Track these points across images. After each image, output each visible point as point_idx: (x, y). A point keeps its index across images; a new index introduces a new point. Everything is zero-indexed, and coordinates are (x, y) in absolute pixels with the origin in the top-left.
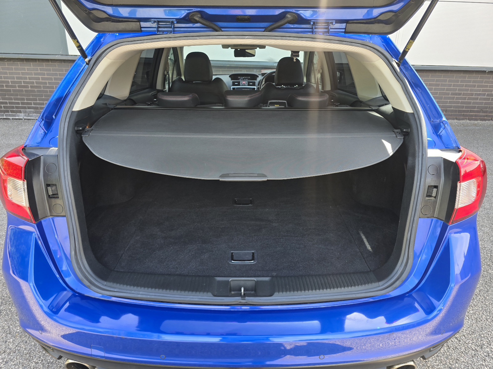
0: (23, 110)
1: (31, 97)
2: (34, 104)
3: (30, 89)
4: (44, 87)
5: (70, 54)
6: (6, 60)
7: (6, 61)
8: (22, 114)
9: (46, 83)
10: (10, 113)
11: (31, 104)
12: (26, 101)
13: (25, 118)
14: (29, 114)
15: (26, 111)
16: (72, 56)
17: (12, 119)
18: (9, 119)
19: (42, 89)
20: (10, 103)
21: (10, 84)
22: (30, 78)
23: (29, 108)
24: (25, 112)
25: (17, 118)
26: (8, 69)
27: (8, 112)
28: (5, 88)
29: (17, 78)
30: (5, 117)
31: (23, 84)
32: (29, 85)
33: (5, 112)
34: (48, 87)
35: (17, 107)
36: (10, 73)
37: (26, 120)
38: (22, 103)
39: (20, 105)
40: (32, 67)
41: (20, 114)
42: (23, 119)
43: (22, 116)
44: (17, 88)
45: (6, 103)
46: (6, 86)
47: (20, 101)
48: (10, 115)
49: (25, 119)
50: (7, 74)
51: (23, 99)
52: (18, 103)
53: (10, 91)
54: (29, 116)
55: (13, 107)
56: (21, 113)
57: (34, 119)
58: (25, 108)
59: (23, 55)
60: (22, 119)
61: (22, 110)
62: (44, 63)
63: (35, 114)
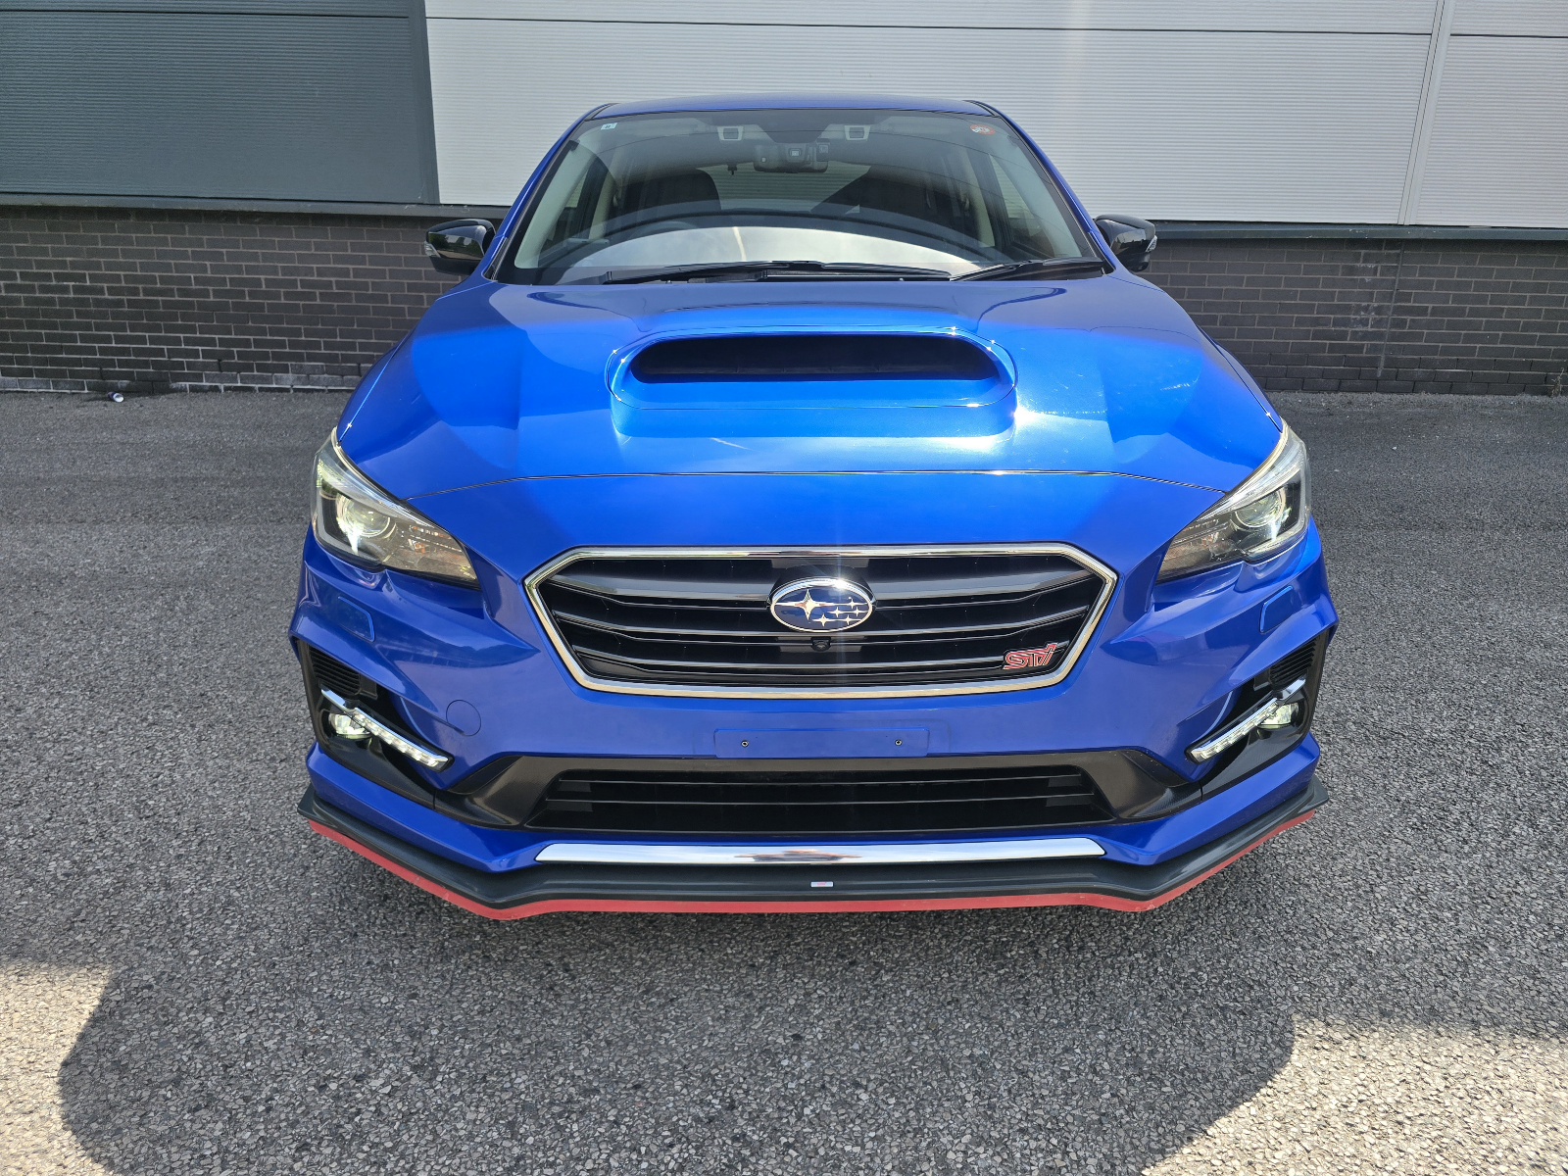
0: (293, 363)
1: (320, 327)
2: (328, 346)
3: (318, 302)
4: (359, 298)
5: (442, 202)
6: (257, 220)
7: (256, 223)
8: (290, 376)
9: (365, 286)
10: (255, 373)
11: (317, 345)
12: (303, 338)
13: (295, 387)
14: (308, 375)
15: (301, 367)
16: (449, 207)
17: (261, 389)
18: (251, 389)
19: (354, 303)
20: (257, 343)
21: (264, 288)
22: (320, 272)
23: (311, 357)
24: (298, 370)
25: (274, 386)
26: (263, 244)
27: (249, 368)
28: (247, 300)
29: (286, 271)
30: (239, 384)
31: (299, 289)
32: (317, 292)
33: (239, 368)
34: (372, 298)
35: (276, 356)
36: (266, 258)
37: (301, 394)
38: (293, 345)
39: (287, 350)
40: (330, 240)
41: (285, 375)
42: (292, 391)
43: (288, 380)
44: (283, 301)
45: (247, 344)
46: (252, 294)
47: (286, 339)
48: (254, 379)
49: (296, 390)
50: (257, 260)
51: (297, 332)
52: (282, 344)
53: (261, 307)
54: (308, 381)
55: (265, 356)
56: (288, 372)
57: (323, 391)
58: (299, 357)
59: (309, 205)
60: (287, 390)
61: (289, 363)
62: (365, 229)
63: (326, 375)
